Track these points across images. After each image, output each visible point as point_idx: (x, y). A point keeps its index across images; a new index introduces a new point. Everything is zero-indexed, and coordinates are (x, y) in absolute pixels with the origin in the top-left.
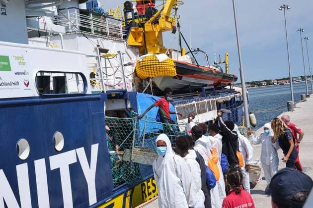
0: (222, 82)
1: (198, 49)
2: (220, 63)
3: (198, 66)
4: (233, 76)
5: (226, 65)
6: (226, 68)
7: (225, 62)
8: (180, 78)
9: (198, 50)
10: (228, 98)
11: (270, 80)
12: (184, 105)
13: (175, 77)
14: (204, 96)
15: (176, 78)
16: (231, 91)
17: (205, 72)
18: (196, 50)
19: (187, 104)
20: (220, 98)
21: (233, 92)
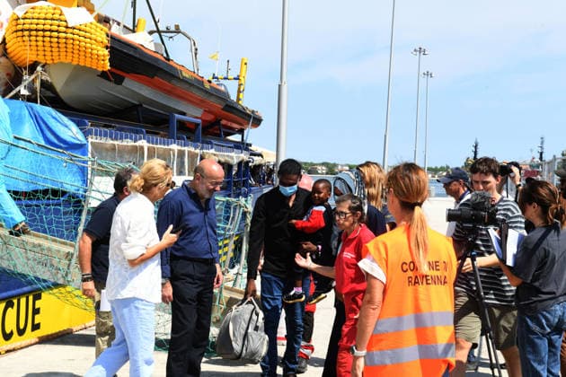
0: (223, 122)
1: (177, 27)
2: (225, 78)
3: (168, 59)
4: (253, 112)
5: (240, 85)
6: (239, 92)
7: (237, 78)
8: (119, 81)
9: (177, 31)
10: (232, 158)
11: (335, 165)
12: (116, 143)
13: (104, 75)
14: (170, 137)
15: (108, 79)
16: (242, 146)
17: (184, 81)
18: (173, 29)
19: (125, 143)
20: (212, 151)
21: (247, 149)
